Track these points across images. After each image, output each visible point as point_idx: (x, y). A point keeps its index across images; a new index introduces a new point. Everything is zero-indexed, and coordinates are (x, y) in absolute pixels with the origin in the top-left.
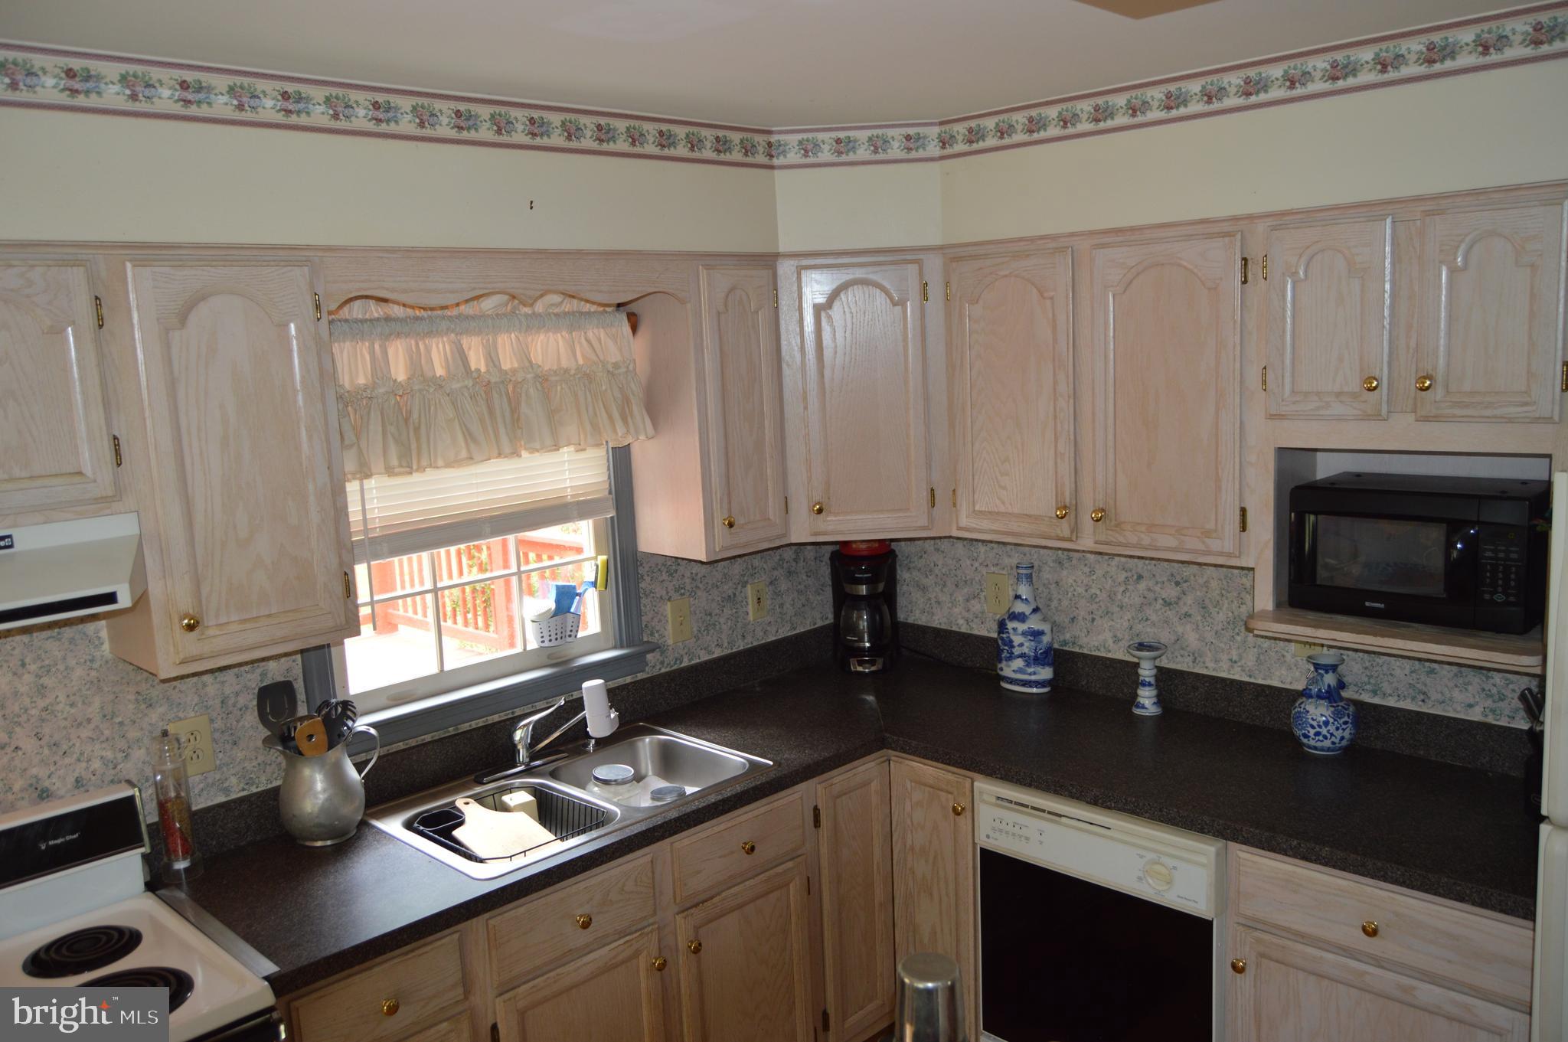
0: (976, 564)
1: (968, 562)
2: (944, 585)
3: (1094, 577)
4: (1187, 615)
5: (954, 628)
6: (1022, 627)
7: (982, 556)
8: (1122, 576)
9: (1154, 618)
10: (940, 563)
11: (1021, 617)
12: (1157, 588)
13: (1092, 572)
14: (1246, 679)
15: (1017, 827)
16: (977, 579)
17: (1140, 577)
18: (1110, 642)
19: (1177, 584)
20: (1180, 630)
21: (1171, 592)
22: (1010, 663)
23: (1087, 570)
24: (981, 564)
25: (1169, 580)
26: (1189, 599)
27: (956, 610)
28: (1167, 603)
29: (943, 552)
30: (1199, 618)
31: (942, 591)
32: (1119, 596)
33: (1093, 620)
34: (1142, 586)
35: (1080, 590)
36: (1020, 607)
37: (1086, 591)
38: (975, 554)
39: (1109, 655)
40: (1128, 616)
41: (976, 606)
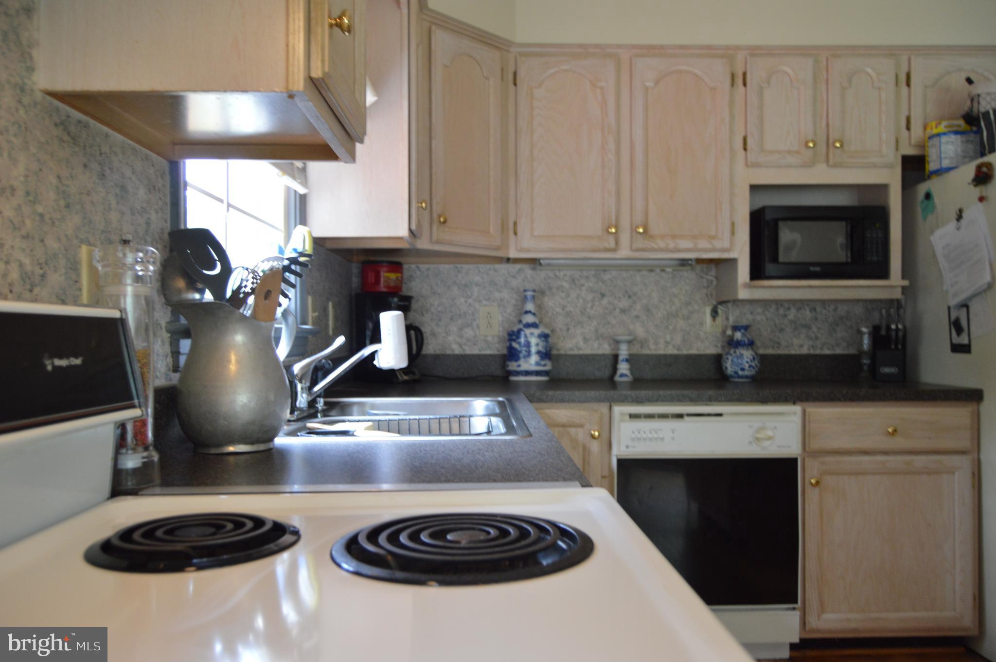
0: (470, 301)
1: (462, 300)
2: (440, 320)
3: (569, 299)
4: (637, 317)
5: (448, 352)
6: (536, 332)
7: (476, 294)
8: (590, 297)
9: (613, 322)
10: (436, 303)
11: (534, 325)
12: (616, 302)
13: (568, 296)
14: (675, 352)
15: (653, 432)
16: (470, 312)
17: (603, 295)
18: (581, 343)
19: (630, 297)
20: (631, 327)
21: (624, 303)
22: (528, 359)
23: (563, 295)
24: (475, 300)
25: (624, 296)
26: (638, 306)
27: (450, 338)
28: (623, 311)
29: (439, 294)
30: (645, 318)
31: (437, 324)
32: (588, 310)
33: (568, 329)
34: (605, 301)
35: (558, 310)
36: (529, 319)
37: (563, 309)
38: (469, 294)
39: (581, 352)
40: (595, 323)
41: (469, 333)
